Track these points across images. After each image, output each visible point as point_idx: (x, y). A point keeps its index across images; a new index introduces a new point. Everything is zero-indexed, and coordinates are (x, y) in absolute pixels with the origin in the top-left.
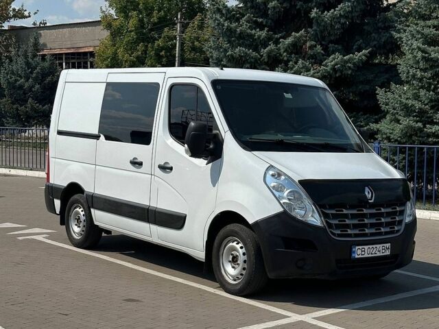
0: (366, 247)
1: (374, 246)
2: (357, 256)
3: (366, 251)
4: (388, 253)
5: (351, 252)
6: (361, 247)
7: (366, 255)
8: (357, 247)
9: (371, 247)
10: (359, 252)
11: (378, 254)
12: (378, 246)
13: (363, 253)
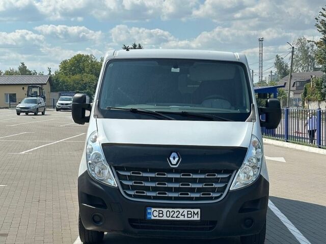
0: (165, 210)
1: (175, 210)
2: (153, 218)
3: (165, 214)
4: (197, 218)
5: (145, 213)
6: (158, 209)
7: (165, 218)
8: (153, 209)
9: (171, 210)
10: (156, 214)
11: (182, 218)
12: (181, 210)
13: (161, 215)
